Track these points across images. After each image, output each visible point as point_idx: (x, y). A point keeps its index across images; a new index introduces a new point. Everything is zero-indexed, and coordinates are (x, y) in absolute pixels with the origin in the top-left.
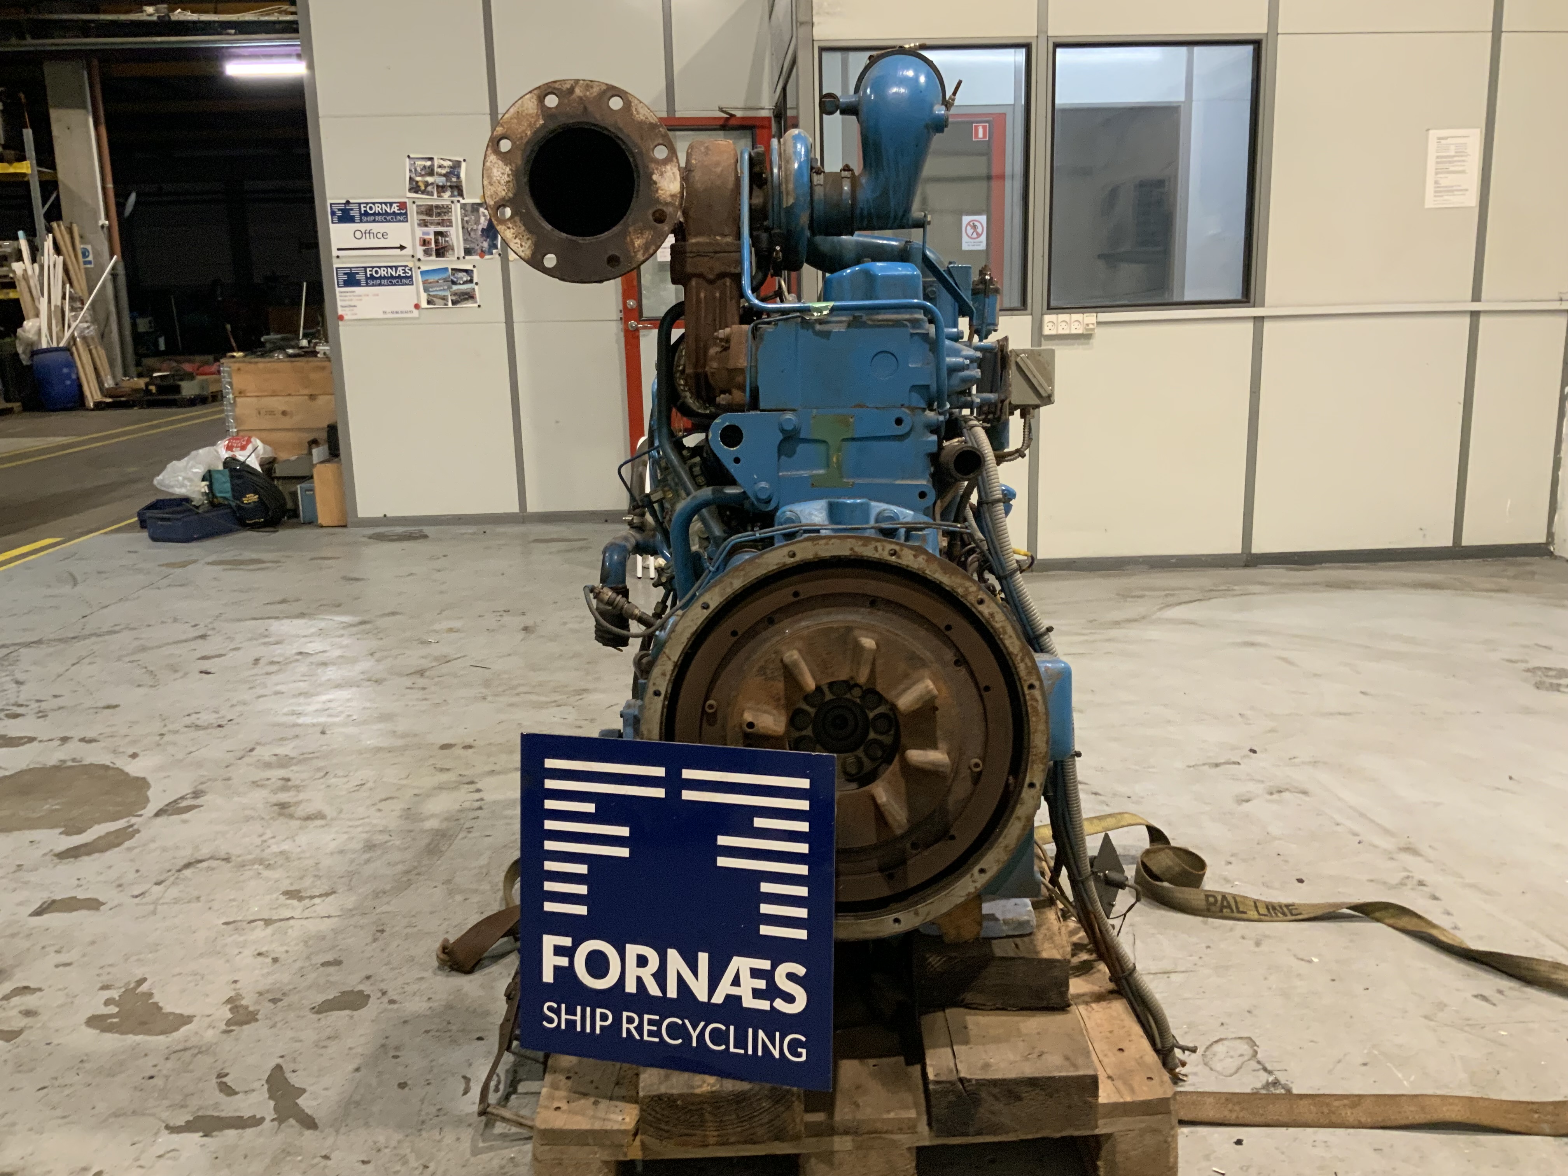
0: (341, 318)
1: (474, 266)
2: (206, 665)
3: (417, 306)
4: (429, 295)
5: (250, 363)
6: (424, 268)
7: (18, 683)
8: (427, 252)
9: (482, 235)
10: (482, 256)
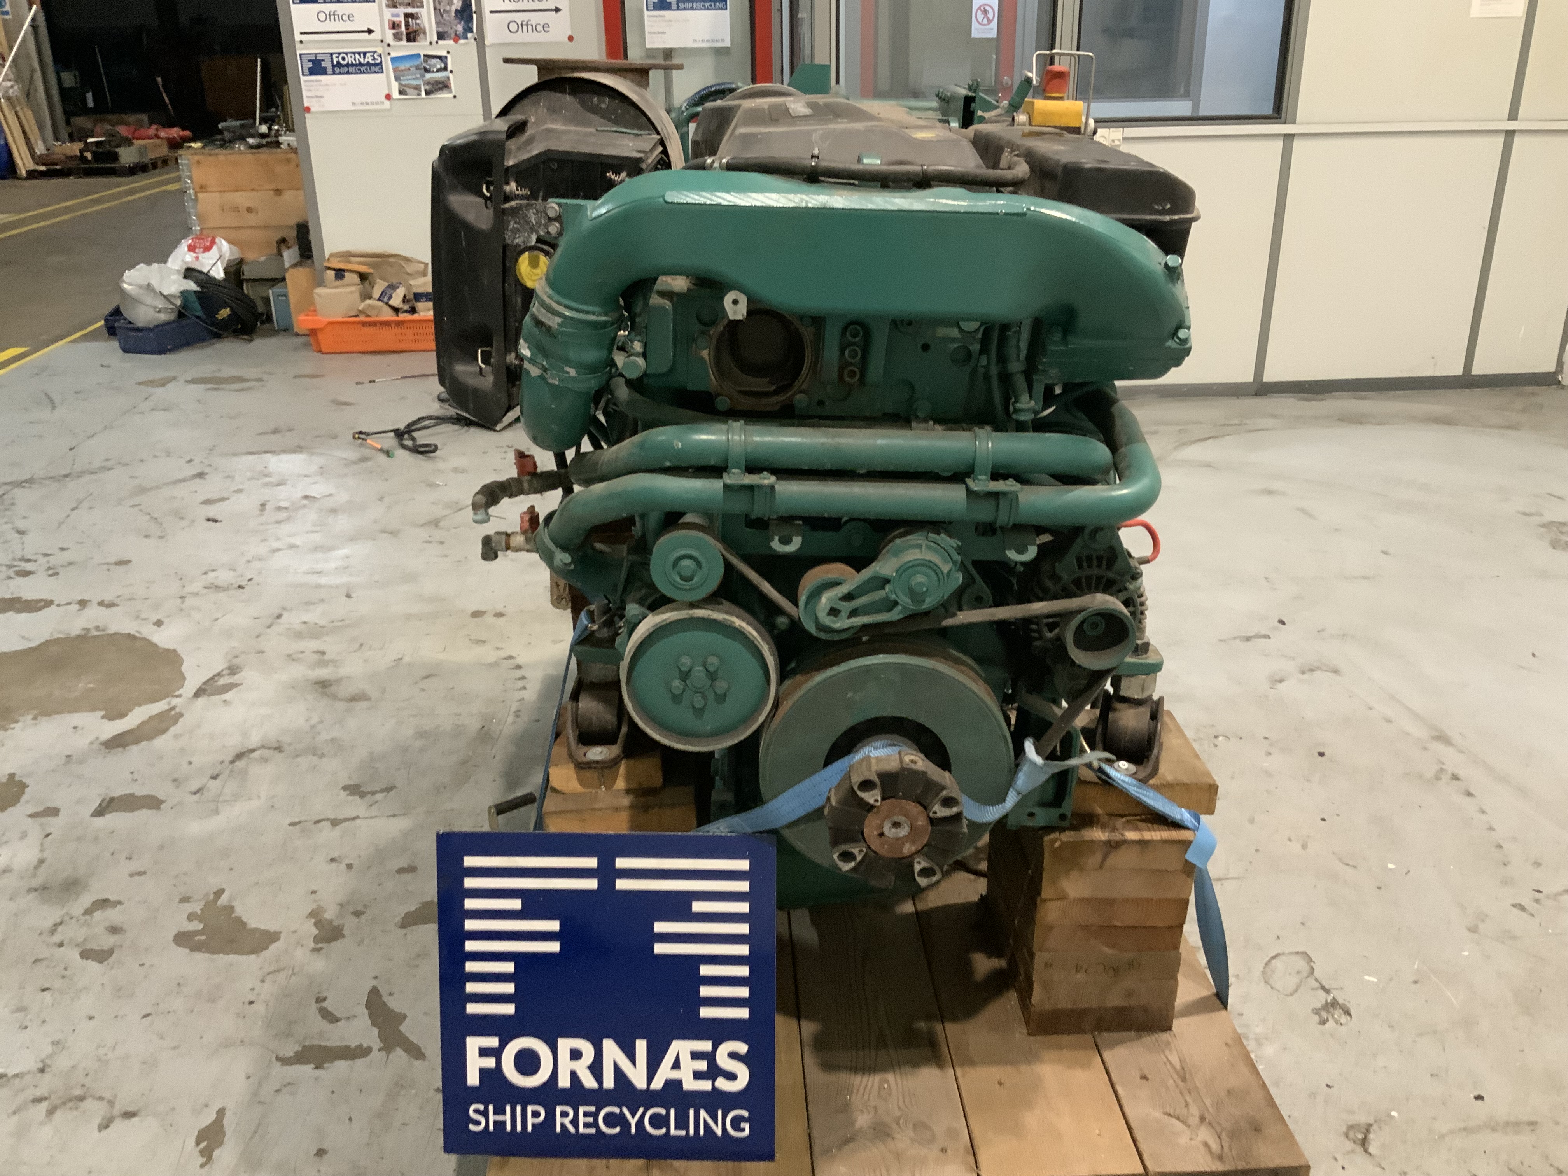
0: (308, 110)
1: (448, 52)
2: (213, 511)
3: (388, 97)
4: (400, 84)
5: (210, 155)
6: (393, 55)
7: (21, 533)
8: (397, 37)
9: (456, 17)
10: (456, 41)
